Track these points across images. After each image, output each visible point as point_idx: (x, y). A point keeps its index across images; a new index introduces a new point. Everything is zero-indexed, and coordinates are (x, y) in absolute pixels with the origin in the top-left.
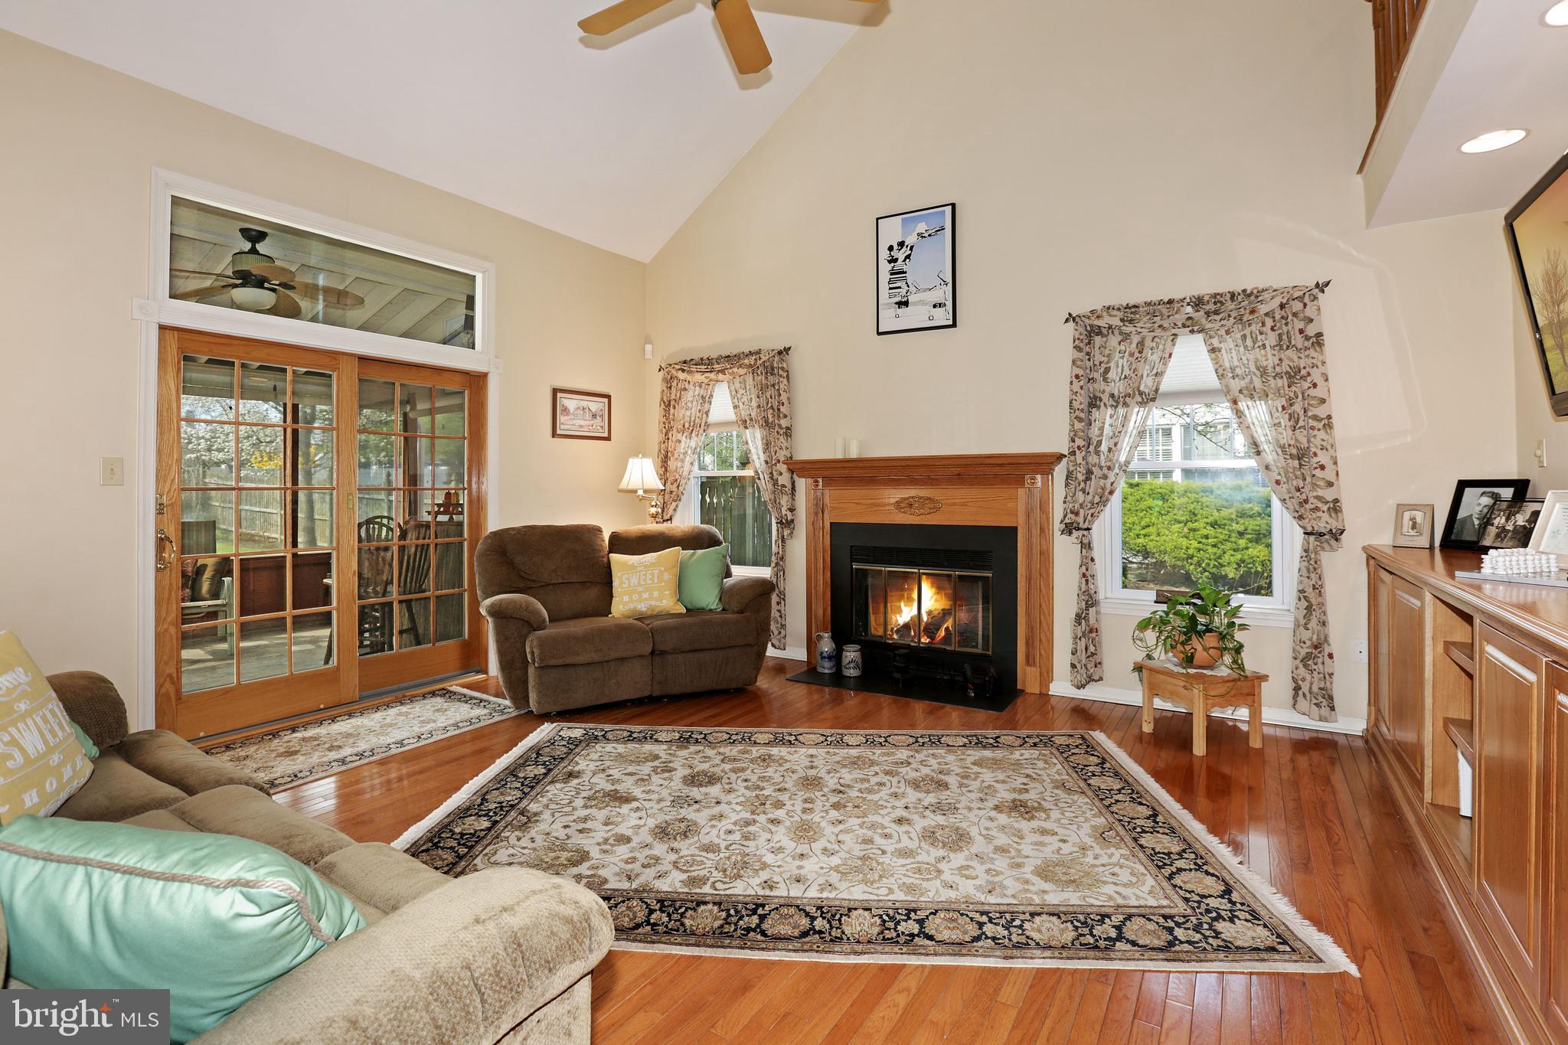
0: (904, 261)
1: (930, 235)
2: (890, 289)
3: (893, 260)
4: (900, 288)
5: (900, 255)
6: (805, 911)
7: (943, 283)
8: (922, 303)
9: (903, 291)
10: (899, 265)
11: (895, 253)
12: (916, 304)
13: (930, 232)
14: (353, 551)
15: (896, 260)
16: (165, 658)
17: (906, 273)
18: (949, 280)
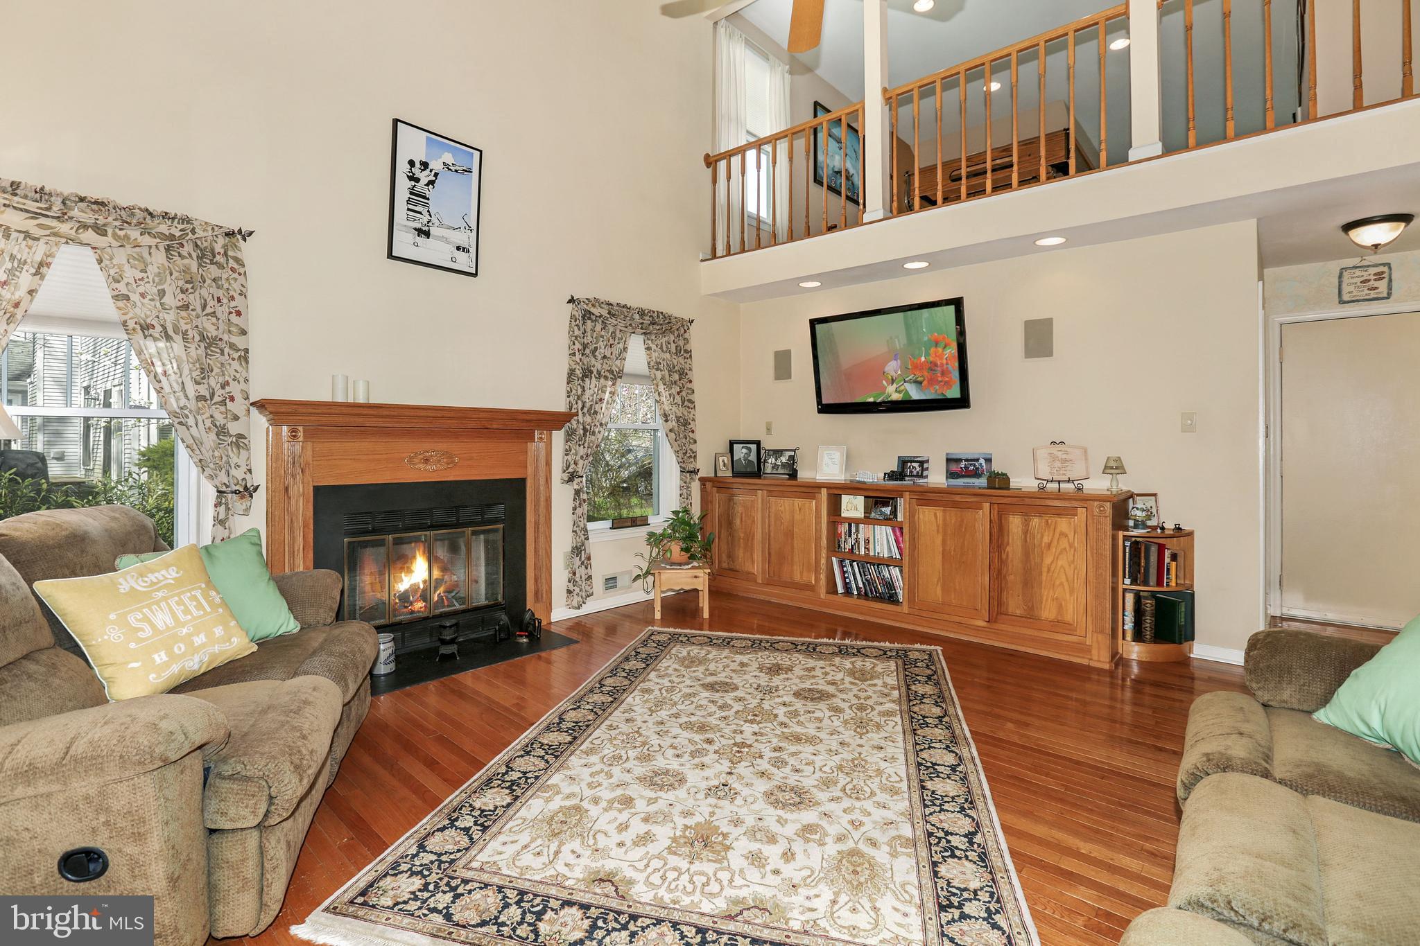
0: (427, 185)
1: (456, 171)
2: (409, 209)
3: (412, 178)
4: (420, 213)
5: (424, 177)
7: (467, 228)
8: (446, 240)
9: (425, 219)
10: (420, 187)
11: (416, 170)
12: (438, 238)
13: (458, 168)
15: (417, 180)
17: (428, 199)
18: (474, 227)
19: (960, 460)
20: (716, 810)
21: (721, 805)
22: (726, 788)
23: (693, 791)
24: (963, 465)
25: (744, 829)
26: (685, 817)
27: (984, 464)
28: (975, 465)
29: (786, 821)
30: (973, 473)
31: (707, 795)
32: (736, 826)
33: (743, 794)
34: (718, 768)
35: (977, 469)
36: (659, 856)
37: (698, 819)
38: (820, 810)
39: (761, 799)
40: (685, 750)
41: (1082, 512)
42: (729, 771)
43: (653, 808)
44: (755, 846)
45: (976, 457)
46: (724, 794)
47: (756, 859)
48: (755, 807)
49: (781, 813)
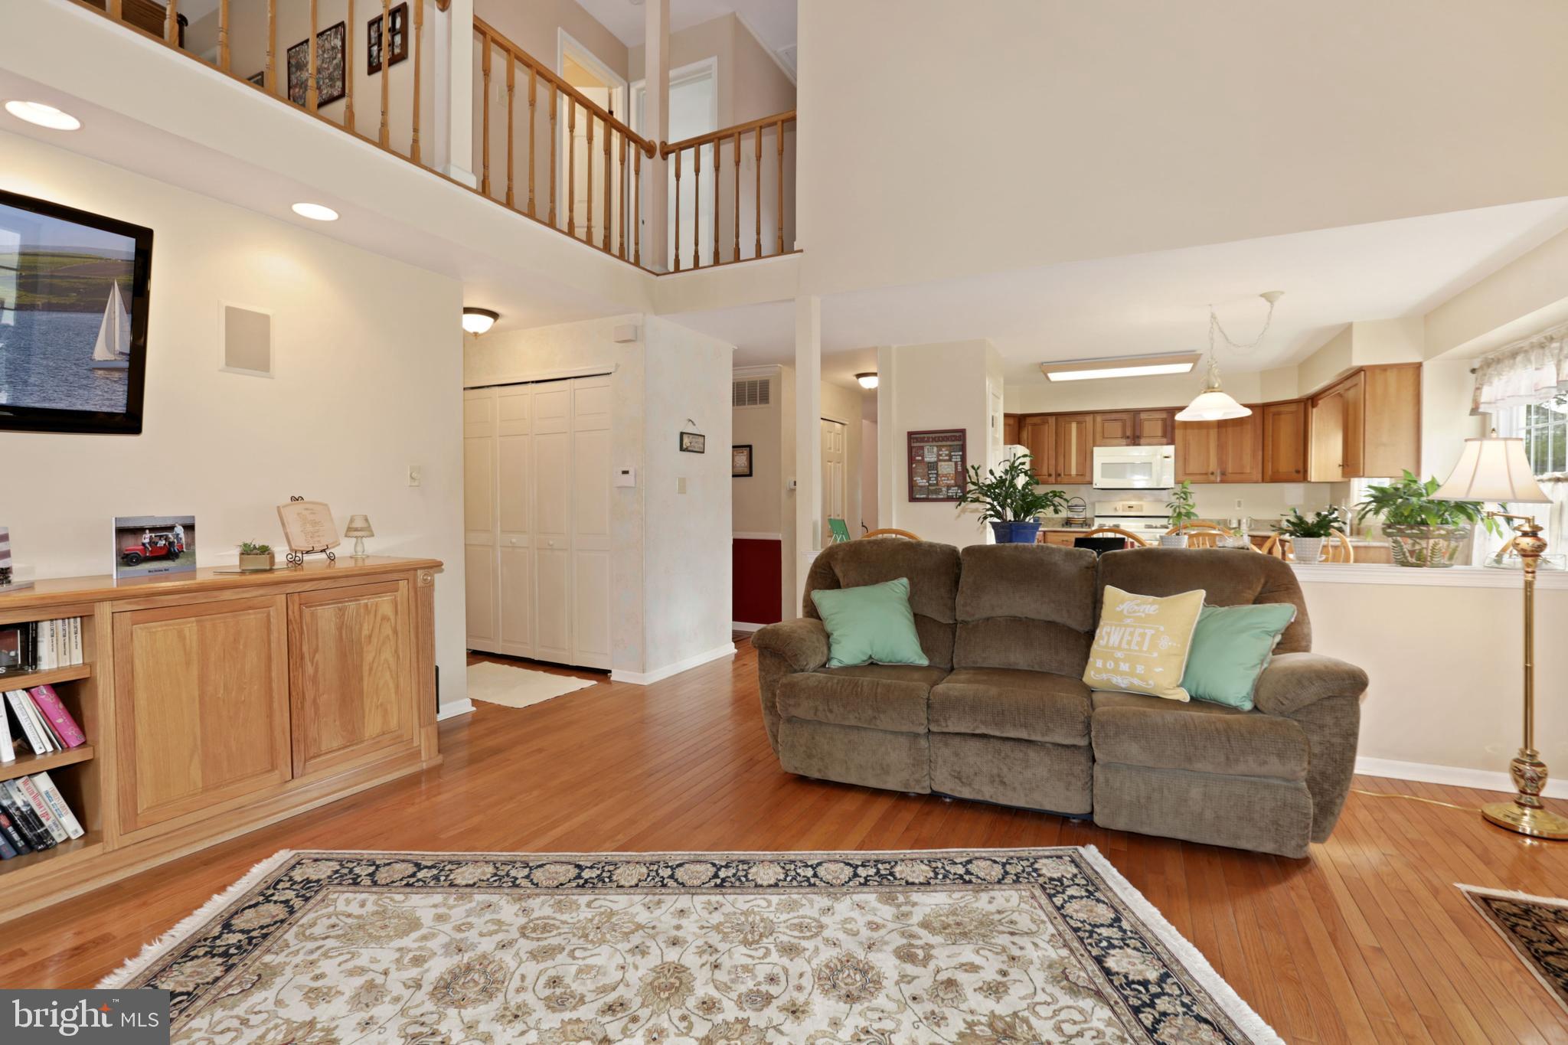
6: (678, 883)
19: (141, 530)
24: (146, 538)
27: (182, 536)
28: (167, 538)
30: (164, 552)
35: (171, 544)
41: (403, 584)
45: (169, 523)
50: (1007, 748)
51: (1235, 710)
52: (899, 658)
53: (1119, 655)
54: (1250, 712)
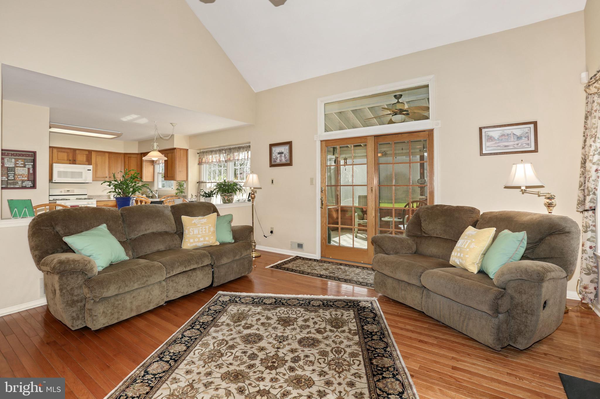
14: (373, 209)
16: (323, 233)
20: (283, 331)
21: (281, 333)
22: (280, 341)
23: (294, 338)
25: (272, 326)
26: (294, 328)
29: (256, 329)
31: (288, 337)
32: (275, 327)
33: (272, 338)
34: (284, 351)
36: (299, 317)
37: (290, 328)
38: (242, 334)
39: (265, 337)
40: (304, 361)
42: (279, 350)
43: (308, 330)
44: (269, 321)
46: (280, 338)
47: (268, 318)
48: (267, 334)
49: (258, 332)
50: (190, 273)
51: (230, 243)
52: (120, 259)
53: (199, 236)
54: (234, 243)
